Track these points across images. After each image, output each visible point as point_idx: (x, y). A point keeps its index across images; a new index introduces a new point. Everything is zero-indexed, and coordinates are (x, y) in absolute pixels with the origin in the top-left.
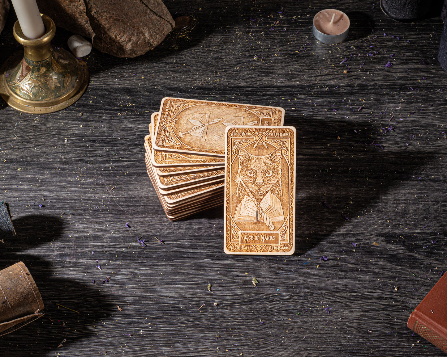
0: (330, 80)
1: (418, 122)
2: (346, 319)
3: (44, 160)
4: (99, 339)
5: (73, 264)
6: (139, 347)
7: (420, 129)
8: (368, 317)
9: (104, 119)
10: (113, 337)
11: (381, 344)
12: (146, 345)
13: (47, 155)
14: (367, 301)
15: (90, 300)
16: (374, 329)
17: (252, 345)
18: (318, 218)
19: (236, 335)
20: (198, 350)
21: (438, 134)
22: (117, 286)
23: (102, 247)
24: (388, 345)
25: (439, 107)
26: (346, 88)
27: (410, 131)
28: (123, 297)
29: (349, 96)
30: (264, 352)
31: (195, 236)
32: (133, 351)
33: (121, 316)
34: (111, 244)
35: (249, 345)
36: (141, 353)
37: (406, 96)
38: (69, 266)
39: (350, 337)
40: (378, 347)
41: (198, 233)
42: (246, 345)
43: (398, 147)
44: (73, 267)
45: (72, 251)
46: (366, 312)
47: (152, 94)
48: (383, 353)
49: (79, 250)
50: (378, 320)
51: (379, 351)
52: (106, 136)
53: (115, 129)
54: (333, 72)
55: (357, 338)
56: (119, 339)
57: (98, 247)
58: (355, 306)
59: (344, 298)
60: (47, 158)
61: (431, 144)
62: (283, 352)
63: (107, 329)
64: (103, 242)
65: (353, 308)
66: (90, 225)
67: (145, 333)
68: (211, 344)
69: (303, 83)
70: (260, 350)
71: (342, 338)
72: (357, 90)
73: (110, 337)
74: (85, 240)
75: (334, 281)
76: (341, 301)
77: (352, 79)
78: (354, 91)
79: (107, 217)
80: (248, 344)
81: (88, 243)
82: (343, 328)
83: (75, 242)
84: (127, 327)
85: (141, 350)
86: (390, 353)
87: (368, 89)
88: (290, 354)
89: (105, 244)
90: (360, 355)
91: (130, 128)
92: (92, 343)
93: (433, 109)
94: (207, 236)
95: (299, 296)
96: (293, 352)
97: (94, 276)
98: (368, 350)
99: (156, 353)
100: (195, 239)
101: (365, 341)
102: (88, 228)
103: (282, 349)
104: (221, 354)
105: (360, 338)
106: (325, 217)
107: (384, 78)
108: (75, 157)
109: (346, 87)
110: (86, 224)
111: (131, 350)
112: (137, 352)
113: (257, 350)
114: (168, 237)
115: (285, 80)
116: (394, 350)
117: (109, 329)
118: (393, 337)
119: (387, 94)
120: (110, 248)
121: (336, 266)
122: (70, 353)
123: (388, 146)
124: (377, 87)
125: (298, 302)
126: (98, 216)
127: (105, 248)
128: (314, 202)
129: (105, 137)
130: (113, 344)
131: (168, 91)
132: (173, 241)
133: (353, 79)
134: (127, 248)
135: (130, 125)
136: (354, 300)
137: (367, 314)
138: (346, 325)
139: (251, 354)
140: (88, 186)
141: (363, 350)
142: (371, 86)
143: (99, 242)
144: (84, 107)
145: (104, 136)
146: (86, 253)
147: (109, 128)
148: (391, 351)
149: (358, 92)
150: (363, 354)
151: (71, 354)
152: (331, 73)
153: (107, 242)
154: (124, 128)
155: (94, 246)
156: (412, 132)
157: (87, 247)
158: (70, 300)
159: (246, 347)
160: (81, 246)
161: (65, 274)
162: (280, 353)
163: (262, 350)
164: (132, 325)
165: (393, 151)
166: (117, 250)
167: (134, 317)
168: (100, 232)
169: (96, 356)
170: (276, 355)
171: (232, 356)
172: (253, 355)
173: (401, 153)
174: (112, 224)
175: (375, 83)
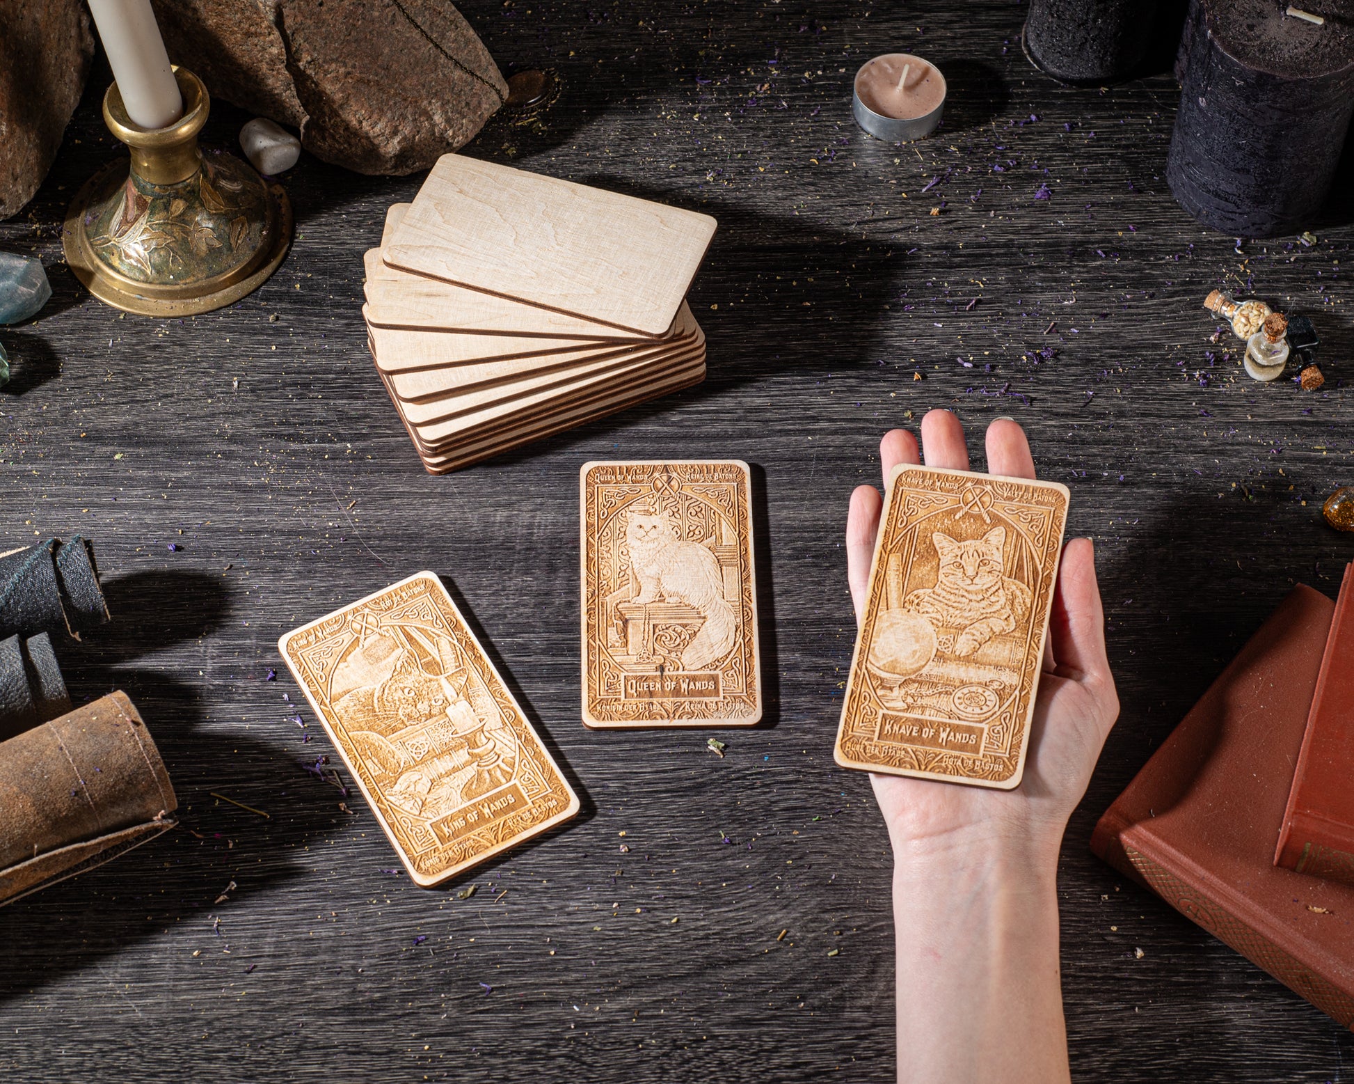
0: (897, 231)
1: (1118, 337)
3: (179, 432)
4: (319, 881)
5: (252, 693)
6: (419, 903)
7: (1122, 356)
9: (330, 331)
10: (354, 876)
12: (435, 896)
13: (188, 419)
15: (295, 783)
17: (703, 898)
19: (661, 873)
20: (567, 909)
21: (1167, 367)
25: (1170, 300)
26: (937, 252)
27: (1097, 360)
29: (943, 272)
30: (731, 915)
31: (558, 623)
32: (404, 913)
35: (693, 896)
36: (423, 918)
37: (1088, 272)
38: (244, 698)
41: (566, 616)
42: (687, 897)
43: (1067, 400)
44: (253, 701)
45: (252, 662)
49: (269, 658)
52: (337, 373)
53: (358, 356)
54: (903, 211)
56: (369, 881)
60: (187, 428)
61: (1150, 392)
62: (778, 916)
63: (340, 856)
66: (297, 596)
68: (599, 895)
69: (829, 239)
70: (722, 910)
72: (964, 256)
73: (346, 878)
77: (951, 230)
78: (957, 260)
79: (339, 576)
80: (692, 893)
83: (257, 638)
85: (425, 910)
87: (991, 255)
88: (795, 919)
92: (300, 892)
93: (1155, 305)
95: (820, 775)
96: (805, 914)
99: (462, 916)
100: (559, 632)
102: (290, 603)
103: (776, 908)
104: (625, 919)
107: (1031, 227)
108: (257, 426)
109: (938, 248)
110: (286, 593)
111: (400, 909)
112: (412, 915)
113: (713, 910)
114: (492, 625)
115: (783, 233)
117: (342, 856)
119: (1039, 267)
122: (245, 918)
123: (1042, 397)
124: (1014, 250)
125: (816, 788)
126: (316, 572)
129: (334, 376)
130: (353, 894)
132: (503, 637)
133: (955, 229)
139: (698, 920)
140: (291, 499)
142: (998, 246)
144: (281, 300)
145: (330, 373)
147: (343, 351)
149: (967, 262)
151: (249, 921)
152: (898, 215)
156: (1103, 362)
158: (245, 785)
159: (686, 902)
161: (234, 720)
162: (771, 918)
163: (727, 909)
165: (1054, 410)
169: (311, 924)
170: (762, 922)
171: (651, 926)
172: (703, 923)
173: (1073, 415)
174: (350, 592)
175: (1010, 240)
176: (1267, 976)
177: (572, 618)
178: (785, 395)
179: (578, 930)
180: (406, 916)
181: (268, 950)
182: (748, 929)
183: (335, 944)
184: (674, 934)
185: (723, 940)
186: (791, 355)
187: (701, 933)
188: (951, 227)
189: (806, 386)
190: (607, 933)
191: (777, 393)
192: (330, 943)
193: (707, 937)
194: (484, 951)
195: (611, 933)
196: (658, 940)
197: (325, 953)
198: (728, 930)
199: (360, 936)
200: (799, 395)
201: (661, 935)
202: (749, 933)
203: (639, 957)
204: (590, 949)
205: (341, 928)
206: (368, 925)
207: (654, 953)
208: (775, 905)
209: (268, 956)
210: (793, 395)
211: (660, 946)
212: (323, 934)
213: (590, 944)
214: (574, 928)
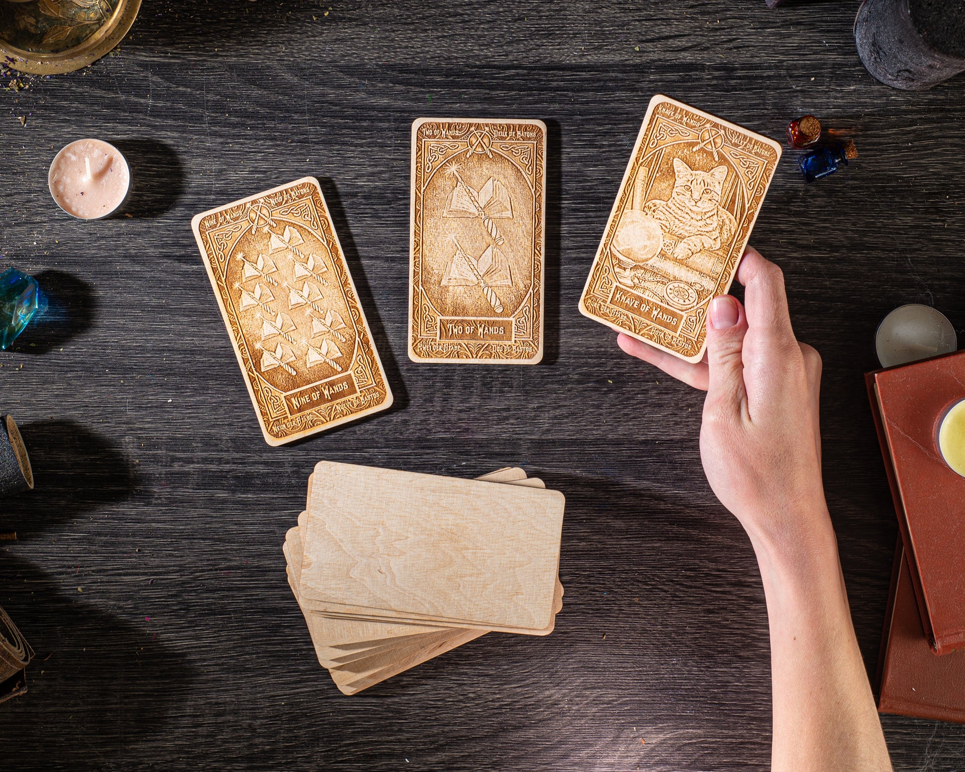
0: (685, 49)
1: (860, 168)
2: (672, 626)
3: (93, 252)
4: (223, 657)
5: (166, 498)
6: (294, 676)
7: (861, 188)
8: (714, 622)
9: (209, 150)
10: (248, 654)
11: (730, 679)
12: (307, 671)
13: (99, 239)
14: (714, 589)
15: (201, 576)
16: (721, 647)
17: (498, 677)
18: (635, 402)
19: (469, 655)
20: (401, 683)
21: (897, 200)
22: (251, 548)
23: (220, 461)
24: (743, 681)
25: (909, 129)
26: (716, 74)
27: (839, 191)
28: (262, 571)
29: (721, 96)
30: (518, 690)
32: (284, 684)
33: (260, 612)
34: (237, 455)
35: (491, 675)
36: (298, 688)
37: (842, 98)
38: (159, 501)
39: (677, 664)
40: (725, 684)
41: (401, 434)
42: (487, 675)
43: (810, 232)
44: (166, 505)
45: (164, 470)
46: (709, 611)
47: (306, 84)
48: (734, 696)
49: (176, 467)
50: (730, 628)
51: (725, 693)
52: (217, 193)
53: (233, 176)
54: (692, 28)
55: (688, 666)
56: (258, 658)
57: (212, 461)
58: (691, 599)
59: (672, 581)
60: (99, 248)
61: (879, 224)
62: (553, 691)
63: (237, 637)
64: (221, 451)
65: (686, 604)
66: (195, 411)
67: (305, 647)
68: (424, 672)
69: (626, 57)
70: (513, 686)
71: (662, 664)
72: (739, 78)
73: (242, 655)
74: (185, 444)
75: (656, 545)
76: (666, 588)
77: (730, 49)
78: (733, 82)
79: (226, 393)
80: (491, 673)
81: (193, 451)
82: (665, 645)
83: (167, 449)
84: (272, 634)
85: (299, 682)
86: (747, 696)
87: (762, 77)
88: (565, 695)
89: (225, 455)
90: (691, 699)
91: (265, 172)
92: (210, 665)
93: (894, 134)
94: (419, 440)
95: (589, 576)
96: (572, 690)
97: (207, 526)
98: (707, 689)
99: (326, 688)
100: (397, 447)
101: (701, 671)
102: (189, 418)
103: (552, 685)
104: (442, 692)
105: (694, 667)
106: (650, 401)
107: (799, 48)
108: (156, 247)
109: (717, 69)
110: (187, 408)
111: (280, 681)
112: (291, 686)
113: (506, 686)
114: (345, 440)
115: (588, 50)
116: (753, 692)
117: (239, 637)
118: (754, 665)
119: (802, 91)
120: (234, 463)
121: (663, 512)
122: (171, 686)
123: (790, 229)
124: (783, 72)
125: (586, 588)
126: (208, 389)
127: (225, 463)
128: (630, 364)
129: (213, 197)
130: (248, 668)
131: (340, 75)
132: (354, 451)
133: (735, 48)
134: (266, 463)
135: (264, 165)
136: (691, 587)
137: (713, 617)
138: (670, 637)
139: (495, 693)
140: (186, 319)
141: (698, 690)
142: (769, 68)
143: (213, 451)
144: (167, 117)
145: (211, 194)
146: (188, 473)
147: (221, 171)
148: (749, 692)
149: (741, 84)
150: (697, 697)
151: (174, 688)
152: (687, 32)
153: (228, 451)
154: (252, 172)
155: (205, 460)
156: (844, 193)
157: (190, 461)
158: (165, 577)
159: (487, 679)
160: (180, 459)
161: (154, 521)
162: (547, 693)
163: (516, 686)
164: (282, 630)
165: (801, 242)
166: (248, 468)
167: (285, 614)
168: (213, 426)
169: (219, 691)
170: (541, 696)
171: (461, 697)
172: (498, 696)
173: (814, 248)
174: (236, 408)
175: (781, 61)
177: (405, 436)
178: (581, 223)
179: (409, 700)
180: (286, 686)
181: (189, 711)
182: (531, 701)
183: (236, 707)
184: (477, 705)
185: (512, 710)
186: (588, 181)
187: (497, 704)
188: (731, 45)
189: (599, 214)
190: (429, 702)
191: (574, 220)
192: (232, 707)
193: (500, 707)
194: (343, 715)
195: (432, 703)
196: (465, 709)
197: (230, 714)
198: (517, 701)
199: (254, 701)
200: (592, 222)
201: (468, 705)
202: (530, 705)
203: (452, 722)
204: (417, 715)
205: (240, 695)
206: (259, 693)
207: (462, 719)
208: (551, 683)
209: (189, 716)
210: (587, 223)
211: (467, 714)
212: (228, 699)
213: (417, 712)
214: (406, 698)
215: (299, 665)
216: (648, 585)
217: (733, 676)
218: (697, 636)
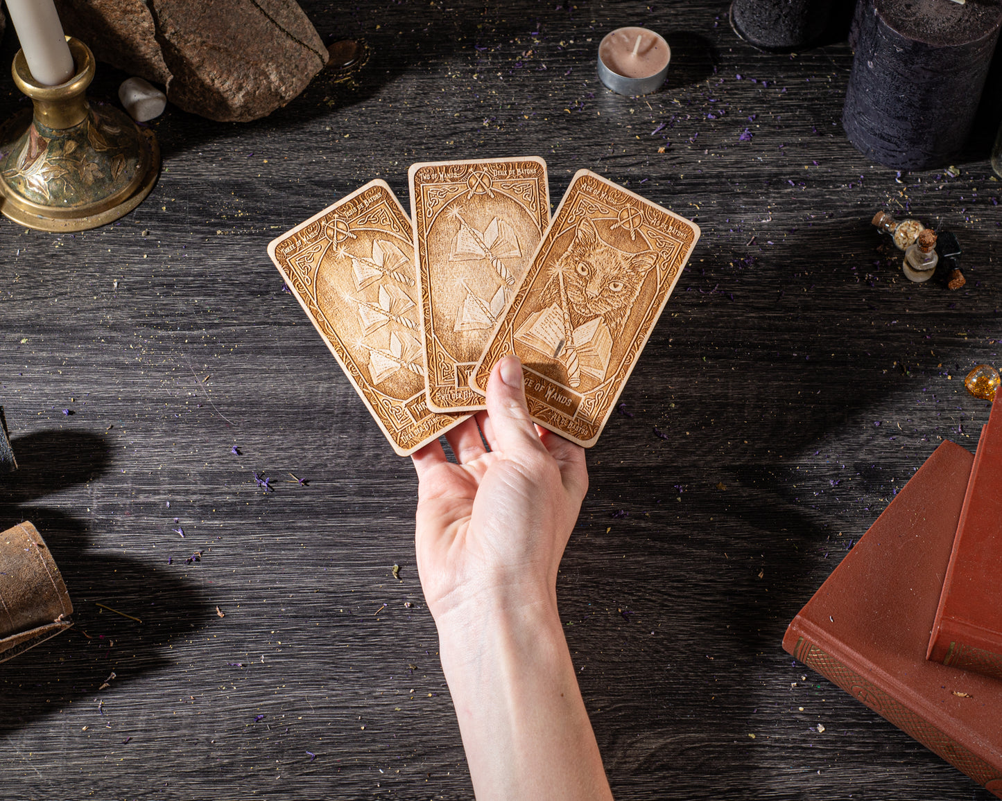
0: (632, 165)
1: (805, 248)
2: (664, 633)
3: (72, 322)
4: (180, 672)
5: (129, 526)
6: (258, 689)
7: (808, 263)
8: (707, 629)
9: (190, 243)
10: (208, 668)
11: (730, 683)
12: (271, 684)
13: (78, 312)
14: (704, 598)
15: (161, 596)
16: (717, 652)
18: (608, 435)
20: (374, 694)
21: (843, 271)
22: (216, 569)
23: (187, 492)
24: (744, 684)
25: (845, 219)
26: (663, 182)
27: (789, 266)
28: (227, 590)
29: (668, 198)
31: (367, 471)
32: (247, 697)
33: (222, 628)
34: (205, 487)
36: (262, 701)
37: (781, 197)
38: (122, 529)
39: (671, 670)
40: (725, 688)
41: (373, 466)
43: (764, 297)
44: (129, 532)
45: (128, 501)
46: (702, 619)
47: (283, 194)
48: (736, 699)
49: (142, 498)
50: (725, 635)
51: (726, 696)
52: (194, 276)
53: (211, 263)
54: (637, 150)
55: (684, 671)
56: (219, 672)
57: (178, 493)
58: (681, 608)
59: (659, 592)
60: (77, 319)
61: (830, 291)
63: (197, 653)
64: (189, 483)
65: (677, 613)
66: (163, 450)
67: (270, 661)
68: (400, 683)
71: (655, 670)
72: (685, 185)
73: (202, 670)
74: (153, 479)
75: (640, 559)
76: (653, 598)
77: (674, 164)
78: (679, 188)
79: (196, 434)
81: (159, 484)
82: (657, 652)
83: (132, 483)
84: (235, 649)
85: (263, 695)
86: (750, 700)
87: (705, 184)
89: (192, 487)
90: (690, 703)
91: (241, 259)
92: (166, 680)
93: (833, 223)
94: (391, 471)
95: (571, 589)
97: (171, 550)
98: (707, 694)
99: (292, 700)
100: (368, 478)
101: (699, 676)
102: (158, 456)
104: (419, 701)
105: (691, 672)
106: (622, 434)
107: (737, 162)
108: (133, 317)
109: (664, 179)
110: (155, 447)
111: (243, 694)
112: (254, 699)
114: (315, 472)
116: (756, 695)
117: (199, 653)
118: (755, 669)
119: (743, 193)
120: (201, 494)
121: (644, 529)
122: (123, 701)
123: (745, 295)
124: (723, 180)
125: (569, 600)
126: (178, 431)
127: (192, 494)
129: (192, 278)
130: (207, 682)
131: (314, 187)
132: (324, 481)
133: (677, 164)
134: (234, 494)
135: (241, 254)
136: (679, 597)
137: (705, 625)
138: (663, 644)
140: (159, 374)
141: (696, 695)
142: (711, 177)
143: (181, 484)
144: (151, 219)
145: (190, 276)
146: (155, 504)
147: (200, 259)
148: (751, 696)
149: (686, 189)
150: (696, 701)
151: (125, 703)
152: (633, 153)
153: (196, 483)
154: (228, 259)
155: (171, 491)
156: (793, 267)
157: (156, 493)
158: (123, 597)
160: (146, 491)
161: (114, 546)
164: (245, 645)
165: (755, 305)
166: (215, 499)
167: (249, 629)
168: (182, 462)
169: (174, 705)
171: (440, 707)
173: (770, 309)
174: (205, 447)
175: (720, 172)
176: (921, 746)
177: (378, 467)
179: (383, 710)
180: (249, 699)
181: (140, 726)
183: (193, 721)
188: (674, 162)
190: (405, 712)
192: (189, 720)
194: (310, 727)
195: (409, 713)
196: (445, 718)
197: (185, 728)
199: (213, 715)
203: (431, 731)
204: (392, 725)
205: (198, 709)
206: (219, 706)
207: (442, 728)
209: (141, 730)
211: (447, 723)
212: (184, 713)
213: (393, 722)
214: (379, 708)
215: (263, 678)
216: (635, 596)
217: (733, 679)
218: (691, 642)
